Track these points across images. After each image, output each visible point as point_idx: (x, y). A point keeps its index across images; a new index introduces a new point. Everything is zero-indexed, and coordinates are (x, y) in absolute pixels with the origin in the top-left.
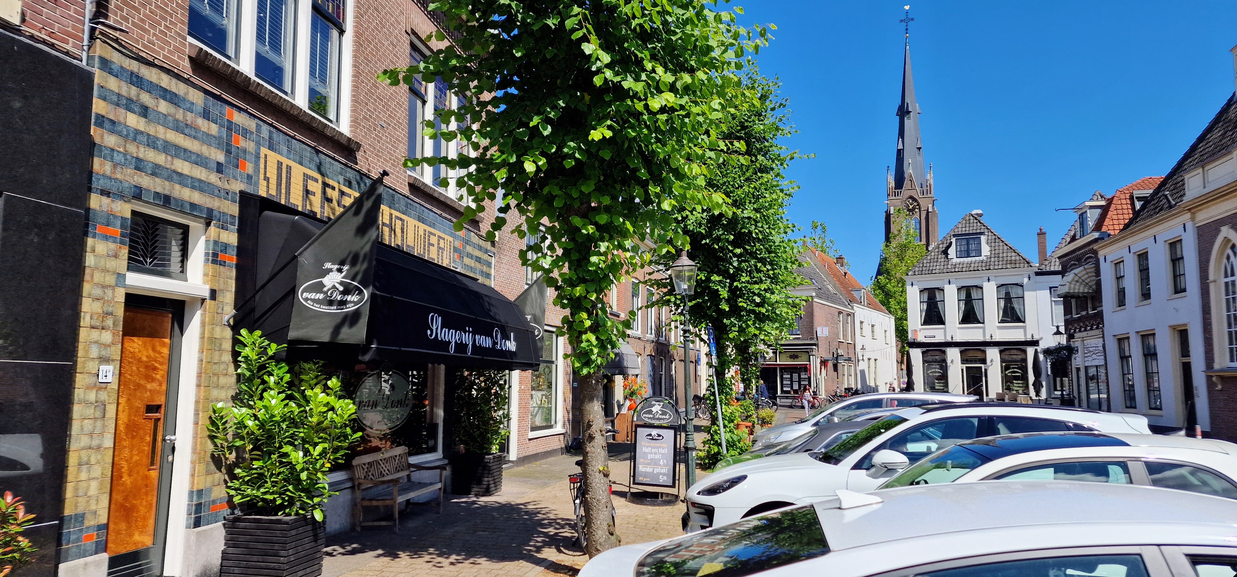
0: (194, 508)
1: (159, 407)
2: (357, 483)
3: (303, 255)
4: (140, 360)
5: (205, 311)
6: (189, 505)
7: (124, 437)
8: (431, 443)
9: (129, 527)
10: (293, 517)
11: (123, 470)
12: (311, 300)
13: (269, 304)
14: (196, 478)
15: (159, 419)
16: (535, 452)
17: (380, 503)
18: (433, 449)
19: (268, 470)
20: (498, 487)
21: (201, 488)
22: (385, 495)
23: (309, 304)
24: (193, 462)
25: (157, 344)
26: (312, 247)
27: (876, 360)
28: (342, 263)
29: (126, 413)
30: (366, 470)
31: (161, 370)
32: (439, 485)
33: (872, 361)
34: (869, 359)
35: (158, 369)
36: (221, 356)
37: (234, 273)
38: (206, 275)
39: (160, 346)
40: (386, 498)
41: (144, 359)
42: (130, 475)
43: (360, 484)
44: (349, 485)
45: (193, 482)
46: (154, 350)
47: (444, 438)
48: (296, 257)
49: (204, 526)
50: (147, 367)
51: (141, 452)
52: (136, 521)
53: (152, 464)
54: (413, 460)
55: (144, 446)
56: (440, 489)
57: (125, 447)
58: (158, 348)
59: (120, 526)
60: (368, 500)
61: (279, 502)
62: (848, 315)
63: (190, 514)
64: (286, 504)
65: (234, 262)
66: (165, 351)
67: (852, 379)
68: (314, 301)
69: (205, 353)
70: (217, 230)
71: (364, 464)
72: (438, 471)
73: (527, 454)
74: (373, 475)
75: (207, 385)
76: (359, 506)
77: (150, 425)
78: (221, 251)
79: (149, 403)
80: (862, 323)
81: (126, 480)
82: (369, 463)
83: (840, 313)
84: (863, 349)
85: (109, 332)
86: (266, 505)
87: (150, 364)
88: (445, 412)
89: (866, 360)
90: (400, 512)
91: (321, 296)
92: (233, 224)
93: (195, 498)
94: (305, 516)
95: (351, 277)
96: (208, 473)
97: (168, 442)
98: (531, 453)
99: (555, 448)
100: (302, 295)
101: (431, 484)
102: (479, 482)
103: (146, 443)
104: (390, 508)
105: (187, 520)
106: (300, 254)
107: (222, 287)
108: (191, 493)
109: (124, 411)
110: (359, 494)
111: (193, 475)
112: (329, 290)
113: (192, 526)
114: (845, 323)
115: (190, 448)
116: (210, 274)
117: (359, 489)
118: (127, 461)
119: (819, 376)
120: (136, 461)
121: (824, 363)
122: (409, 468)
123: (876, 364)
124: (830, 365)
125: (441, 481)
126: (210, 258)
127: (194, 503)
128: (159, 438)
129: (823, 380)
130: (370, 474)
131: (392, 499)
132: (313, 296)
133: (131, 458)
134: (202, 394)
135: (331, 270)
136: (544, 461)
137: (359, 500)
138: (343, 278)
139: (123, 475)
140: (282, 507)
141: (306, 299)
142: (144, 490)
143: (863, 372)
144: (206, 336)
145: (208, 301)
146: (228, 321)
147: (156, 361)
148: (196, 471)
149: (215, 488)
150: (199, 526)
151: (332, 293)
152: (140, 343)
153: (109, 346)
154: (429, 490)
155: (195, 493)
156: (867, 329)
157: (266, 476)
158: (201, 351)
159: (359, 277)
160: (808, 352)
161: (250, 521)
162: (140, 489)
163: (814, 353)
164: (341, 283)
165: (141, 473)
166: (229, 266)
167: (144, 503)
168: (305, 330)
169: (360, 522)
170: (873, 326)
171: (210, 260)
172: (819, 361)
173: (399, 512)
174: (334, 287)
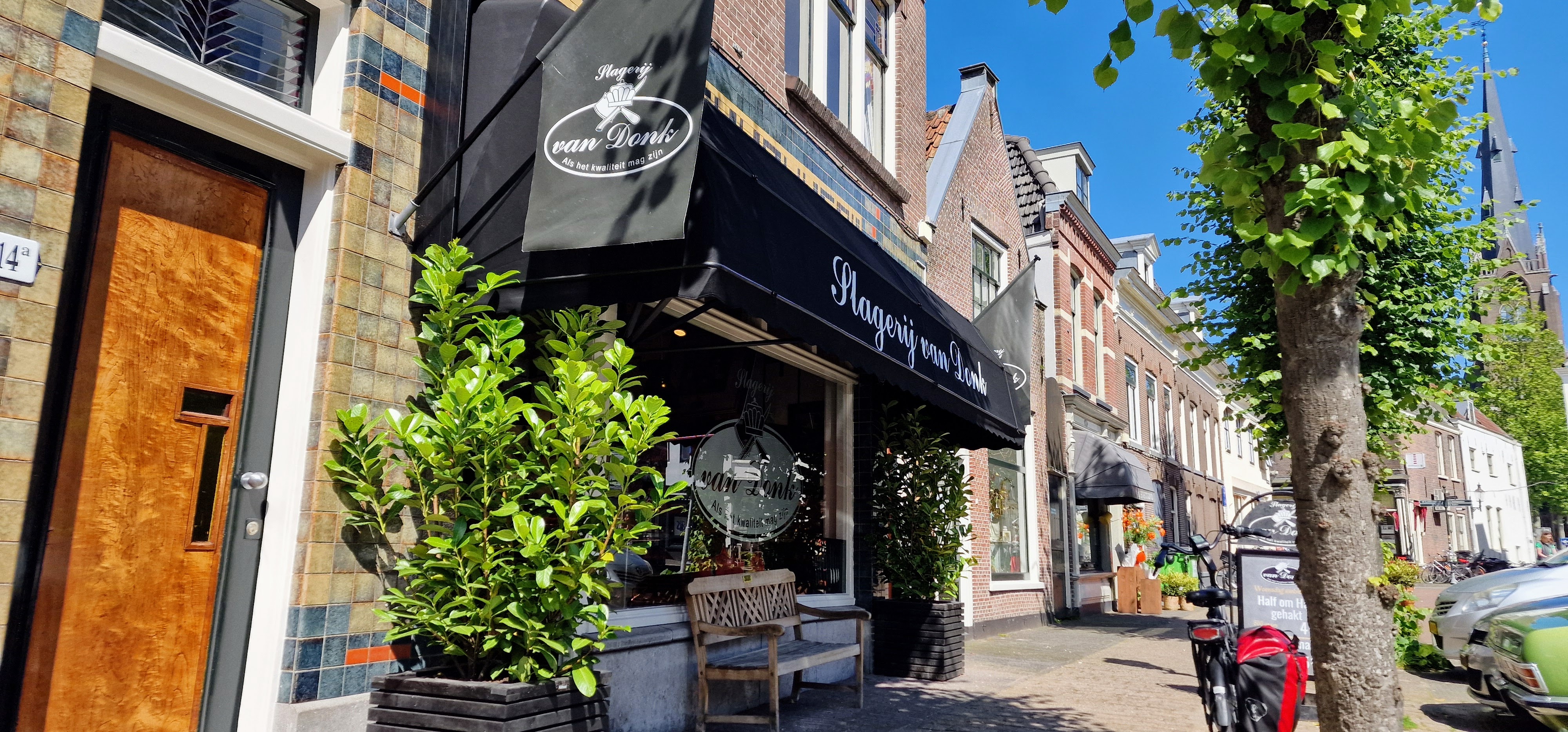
0: (298, 650)
1: (227, 399)
2: (696, 631)
3: (551, 58)
4: (168, 276)
5: (342, 190)
6: (287, 642)
7: (112, 456)
8: (834, 576)
9: (120, 687)
10: (522, 685)
11: (105, 540)
12: (571, 155)
13: (489, 192)
14: (306, 577)
15: (226, 428)
16: (1001, 616)
17: (743, 676)
18: (837, 588)
19: (466, 561)
20: (958, 666)
21: (319, 600)
22: (753, 660)
23: (565, 167)
24: (302, 540)
25: (223, 249)
26: (571, 36)
27: (1498, 510)
28: (637, 62)
29: (122, 395)
30: (715, 606)
31: (234, 313)
32: (856, 650)
33: (1493, 511)
34: (1488, 508)
35: (224, 308)
36: (381, 301)
37: (418, 127)
38: (347, 112)
39: (232, 255)
40: (755, 664)
41: (184, 276)
42: (127, 553)
43: (703, 633)
44: (682, 634)
45: (300, 586)
46: (212, 257)
47: (856, 568)
48: (537, 64)
49: (324, 697)
50: (190, 297)
51: (163, 501)
52: (144, 675)
53: (200, 532)
54: (805, 600)
55: (176, 488)
56: (858, 657)
57: (114, 482)
58: (226, 261)
59: (91, 685)
60: (720, 667)
61: (490, 644)
62: (1451, 437)
63: (289, 667)
64: (508, 650)
65: (420, 105)
66: (247, 273)
67: (1465, 537)
68: (577, 157)
69: (338, 284)
70: (377, 18)
71: (713, 595)
72: (853, 622)
73: (989, 618)
74: (728, 617)
75: (341, 357)
76: (702, 680)
77: (198, 440)
78: (386, 68)
79: (192, 386)
80: (1472, 450)
81: (115, 567)
82: (721, 594)
83: (1438, 433)
84: (1479, 489)
85: (29, 152)
86: (462, 652)
87: (200, 292)
88: (856, 520)
89: (1484, 508)
90: (784, 702)
91: (591, 144)
92: (419, 21)
93: (301, 626)
94: (550, 685)
95: (656, 90)
96: (339, 569)
97: (248, 487)
98: (995, 617)
99: (1031, 612)
100: (550, 148)
101: (840, 645)
102: (926, 655)
103: (185, 482)
104: (762, 687)
105: (282, 681)
106: (545, 56)
107: (386, 146)
108: (294, 613)
109: (113, 391)
110: (702, 656)
111: (300, 571)
112: (609, 126)
113: (292, 696)
114: (1446, 451)
115: (299, 504)
116: (356, 108)
117: (701, 644)
118: (119, 517)
119: (1412, 531)
120: (149, 522)
121: (1420, 510)
122: (798, 614)
123: (1499, 516)
124: (1429, 514)
125: (858, 641)
126: (358, 74)
127: (300, 638)
128: (223, 477)
129: (1420, 537)
130: (724, 615)
131: (766, 668)
132: (574, 146)
133: (134, 513)
134: (329, 377)
135: (613, 81)
136: (1016, 633)
137: (701, 668)
138: (638, 94)
139: (106, 553)
140: (498, 658)
141: (560, 157)
142: (171, 598)
143: (1480, 528)
144: (342, 245)
145: (349, 169)
146: (401, 226)
147: (218, 289)
148: (308, 560)
149: (359, 608)
150: (312, 697)
151: (614, 134)
152: (172, 234)
153: (30, 186)
154: (839, 657)
155: (301, 616)
156: (1481, 462)
157: (460, 578)
158: (331, 280)
159: (673, 89)
160: (1391, 493)
161: (421, 690)
162: (158, 594)
163: (1403, 495)
164: (635, 107)
165: (164, 553)
166: (406, 107)
167: (172, 631)
168: (556, 227)
169: (705, 715)
170: (1489, 456)
171: (357, 78)
172: (1411, 507)
173: (780, 701)
174: (620, 118)
